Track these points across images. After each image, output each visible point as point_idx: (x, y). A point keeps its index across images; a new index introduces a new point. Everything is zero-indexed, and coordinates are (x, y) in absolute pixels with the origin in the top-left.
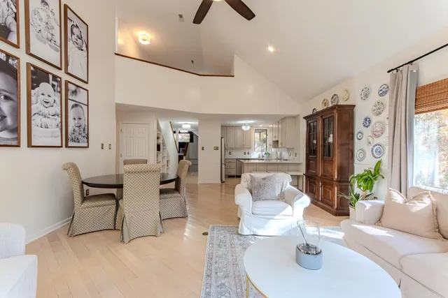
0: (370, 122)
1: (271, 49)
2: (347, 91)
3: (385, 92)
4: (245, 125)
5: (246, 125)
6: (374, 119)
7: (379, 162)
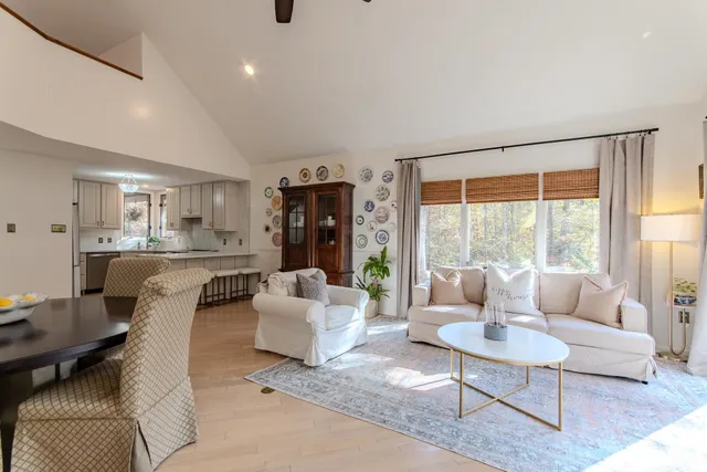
0: (373, 206)
1: (249, 70)
2: (342, 167)
3: (391, 180)
4: (126, 181)
5: (129, 181)
6: (378, 204)
7: (385, 248)
